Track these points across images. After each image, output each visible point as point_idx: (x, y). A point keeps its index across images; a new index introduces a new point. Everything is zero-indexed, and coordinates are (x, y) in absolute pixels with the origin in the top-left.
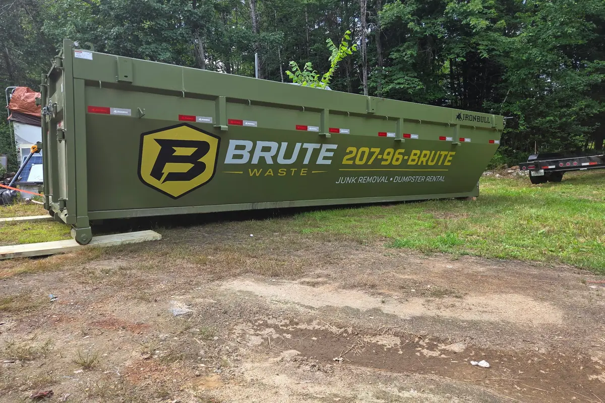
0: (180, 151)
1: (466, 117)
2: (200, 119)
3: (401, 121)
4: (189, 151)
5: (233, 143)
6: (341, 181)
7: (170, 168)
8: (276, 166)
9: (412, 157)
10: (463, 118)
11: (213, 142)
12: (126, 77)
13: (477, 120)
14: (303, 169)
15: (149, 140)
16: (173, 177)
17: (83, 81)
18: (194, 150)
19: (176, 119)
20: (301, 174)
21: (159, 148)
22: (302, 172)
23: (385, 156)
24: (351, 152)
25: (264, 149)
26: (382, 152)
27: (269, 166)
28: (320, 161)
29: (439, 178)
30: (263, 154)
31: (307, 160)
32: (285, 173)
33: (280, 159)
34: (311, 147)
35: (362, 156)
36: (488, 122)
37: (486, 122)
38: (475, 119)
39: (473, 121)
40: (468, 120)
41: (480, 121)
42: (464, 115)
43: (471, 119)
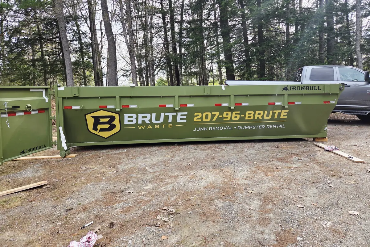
0: (102, 120)
1: (293, 88)
2: (109, 107)
3: (232, 97)
4: (107, 120)
5: (126, 116)
6: (196, 129)
7: (100, 127)
8: (152, 124)
9: (247, 115)
10: (289, 89)
11: (117, 116)
12: (75, 94)
13: (305, 89)
14: (169, 125)
15: (88, 116)
16: (102, 130)
17: (61, 98)
18: (109, 119)
19: (98, 108)
20: (169, 127)
21: (93, 119)
23: (225, 116)
24: (198, 115)
25: (143, 117)
26: (221, 114)
27: (149, 124)
28: (178, 120)
29: (279, 126)
30: (143, 119)
31: (170, 120)
32: (159, 127)
33: (154, 121)
34: (171, 115)
35: (207, 117)
36: (318, 89)
37: (317, 89)
38: (304, 89)
39: (302, 90)
40: (295, 90)
41: (308, 90)
42: (291, 87)
43: (298, 89)
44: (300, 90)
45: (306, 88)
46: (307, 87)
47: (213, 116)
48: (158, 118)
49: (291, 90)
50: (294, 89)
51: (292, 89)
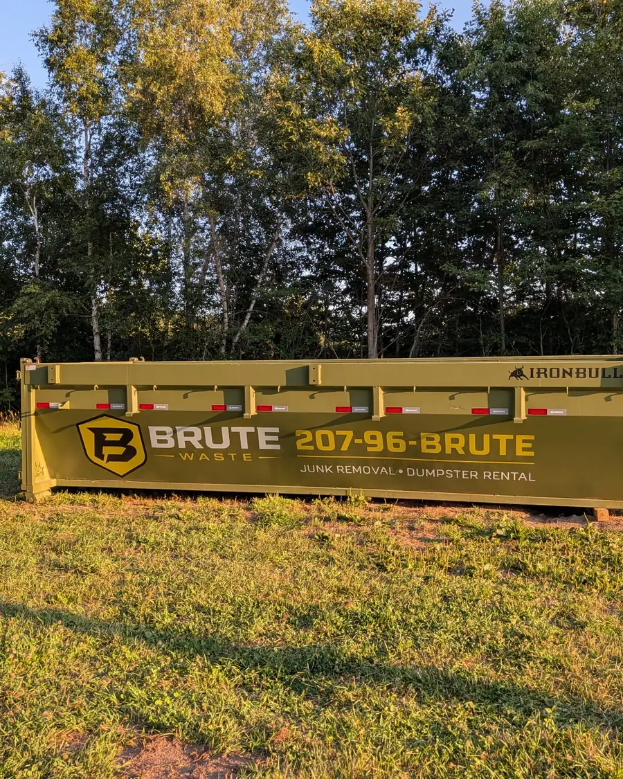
0: (109, 437)
1: (539, 373)
4: (117, 437)
5: (153, 430)
6: (306, 469)
7: (106, 451)
8: (206, 450)
9: (424, 442)
10: (528, 375)
11: (134, 429)
13: (574, 375)
15: (84, 428)
16: (112, 458)
18: (120, 436)
22: (244, 457)
23: (368, 440)
24: (305, 436)
25: (187, 434)
26: (358, 435)
27: (200, 451)
28: (262, 445)
29: (518, 476)
30: (188, 439)
31: (244, 445)
32: (223, 459)
33: (210, 443)
34: (243, 431)
35: (325, 441)
36: (615, 377)
37: (610, 376)
38: (570, 374)
39: (564, 377)
40: (546, 376)
41: (585, 376)
42: (532, 370)
43: (555, 374)
44: (558, 376)
45: (578, 373)
46: (581, 371)
47: (340, 440)
48: (217, 438)
49: (532, 376)
50: (542, 375)
51: (535, 375)
